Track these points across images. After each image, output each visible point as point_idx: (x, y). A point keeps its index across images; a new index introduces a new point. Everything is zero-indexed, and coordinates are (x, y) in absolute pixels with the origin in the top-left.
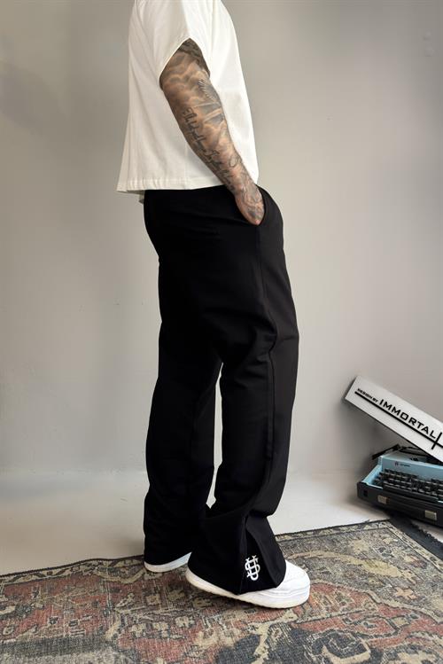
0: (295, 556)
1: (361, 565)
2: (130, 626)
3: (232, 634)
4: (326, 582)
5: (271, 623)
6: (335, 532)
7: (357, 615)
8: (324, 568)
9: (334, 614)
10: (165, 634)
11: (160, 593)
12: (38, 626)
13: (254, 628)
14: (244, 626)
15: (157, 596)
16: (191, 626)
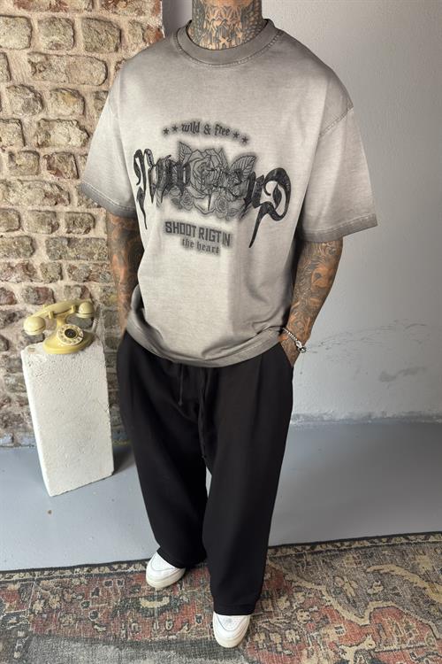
0: (372, 569)
1: (425, 588)
2: (254, 634)
3: (327, 658)
4: (397, 606)
5: (355, 648)
6: (404, 541)
7: (421, 650)
8: (395, 588)
9: (404, 646)
10: (280, 649)
11: (272, 598)
12: (189, 623)
13: (344, 652)
14: (336, 649)
15: (270, 601)
16: (297, 641)
